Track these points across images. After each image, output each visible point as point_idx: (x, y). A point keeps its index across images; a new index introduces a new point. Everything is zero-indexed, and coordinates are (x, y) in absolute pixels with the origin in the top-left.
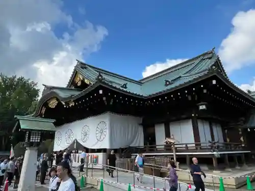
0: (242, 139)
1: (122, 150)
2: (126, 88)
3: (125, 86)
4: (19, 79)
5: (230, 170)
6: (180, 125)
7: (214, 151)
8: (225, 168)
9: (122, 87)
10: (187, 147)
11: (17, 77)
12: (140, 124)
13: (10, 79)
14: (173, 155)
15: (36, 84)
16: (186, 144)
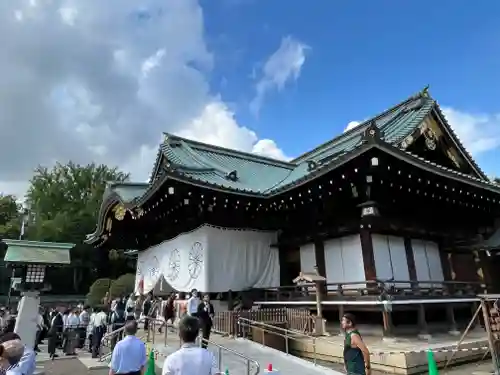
0: (480, 272)
1: (234, 294)
2: (235, 179)
3: (233, 177)
4: (98, 170)
5: (428, 337)
6: (341, 245)
7: (384, 299)
8: (419, 333)
9: (228, 178)
10: (341, 290)
11: (97, 166)
12: (272, 246)
13: (84, 171)
14: (315, 305)
15: (127, 177)
16: (340, 285)
